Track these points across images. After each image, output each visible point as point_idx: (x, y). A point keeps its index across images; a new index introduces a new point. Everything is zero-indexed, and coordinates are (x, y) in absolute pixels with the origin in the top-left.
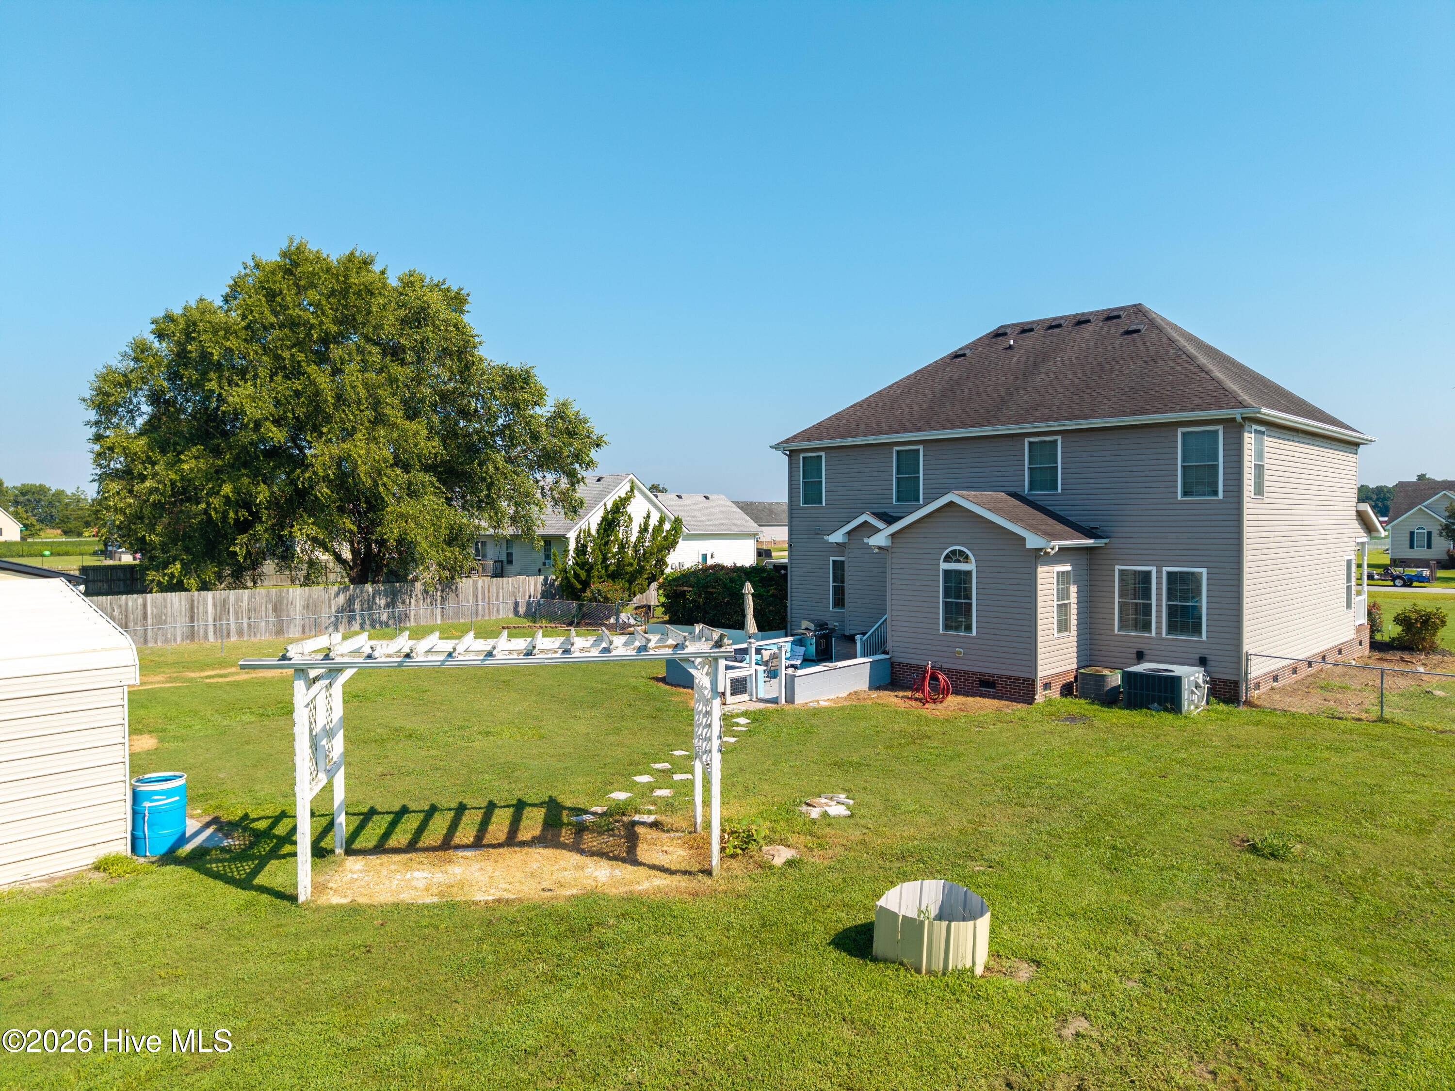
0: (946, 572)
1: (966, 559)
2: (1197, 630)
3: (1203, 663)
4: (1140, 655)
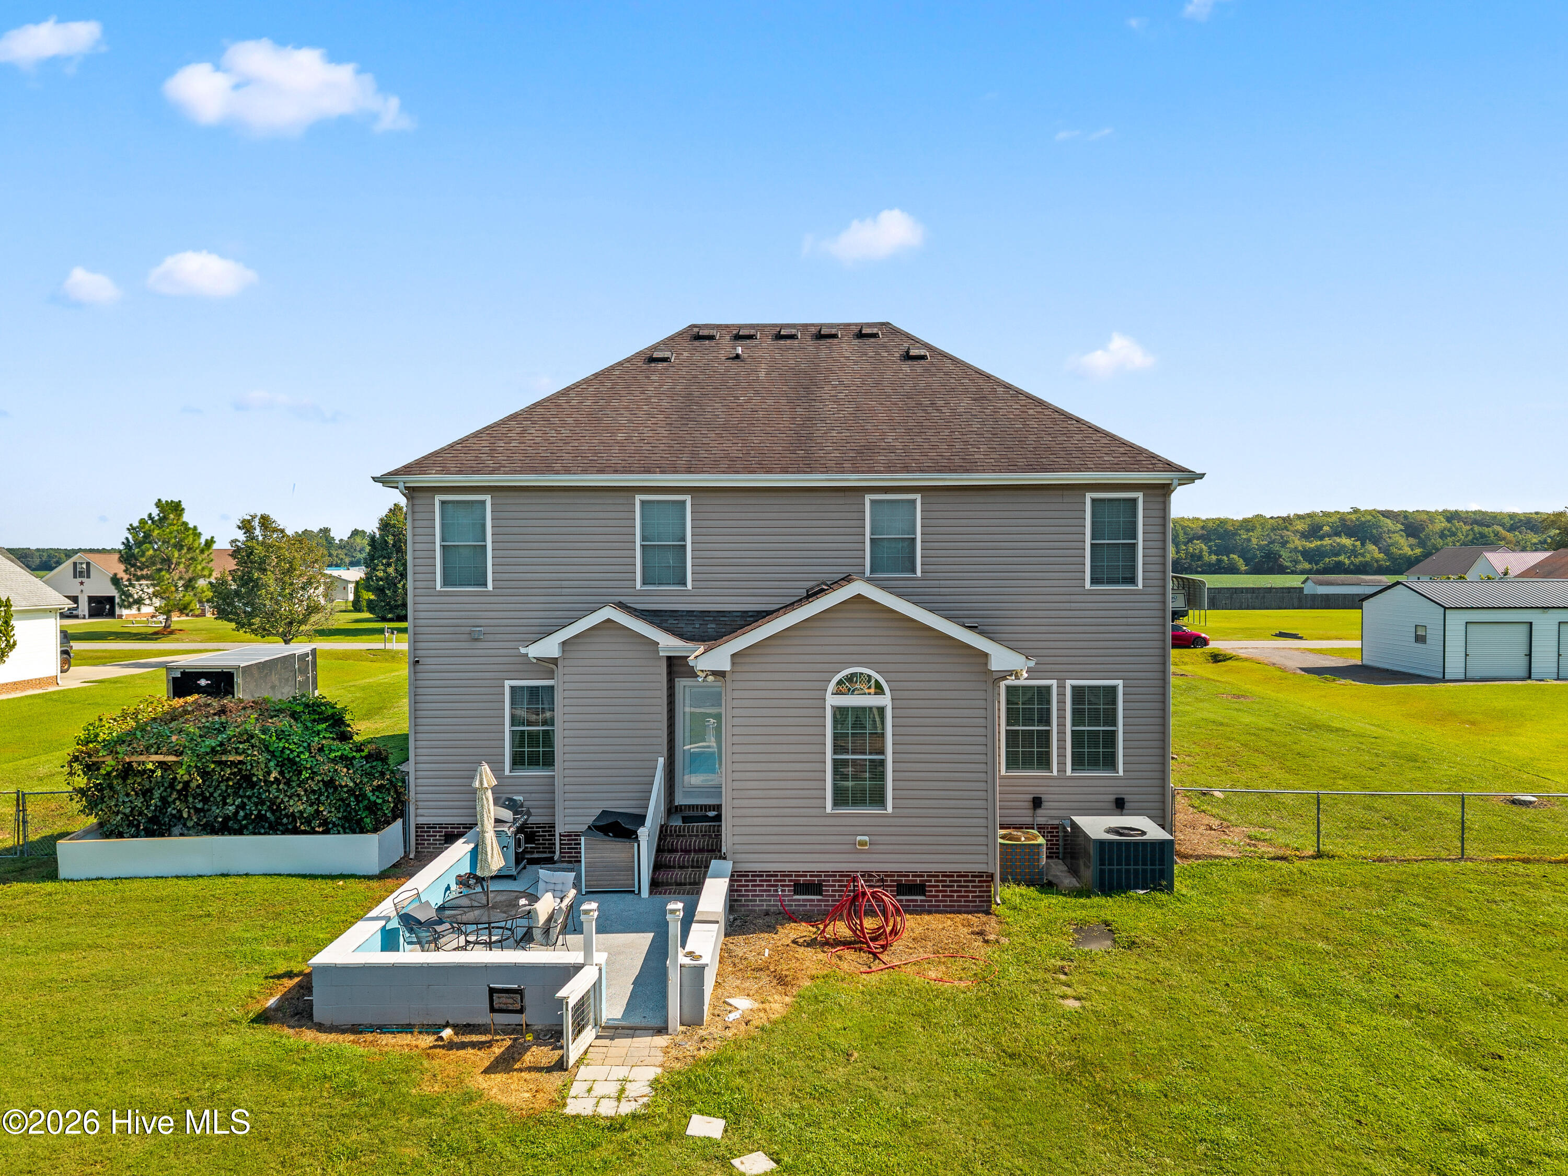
0: (837, 711)
2: (1110, 762)
3: (1120, 805)
4: (1037, 803)
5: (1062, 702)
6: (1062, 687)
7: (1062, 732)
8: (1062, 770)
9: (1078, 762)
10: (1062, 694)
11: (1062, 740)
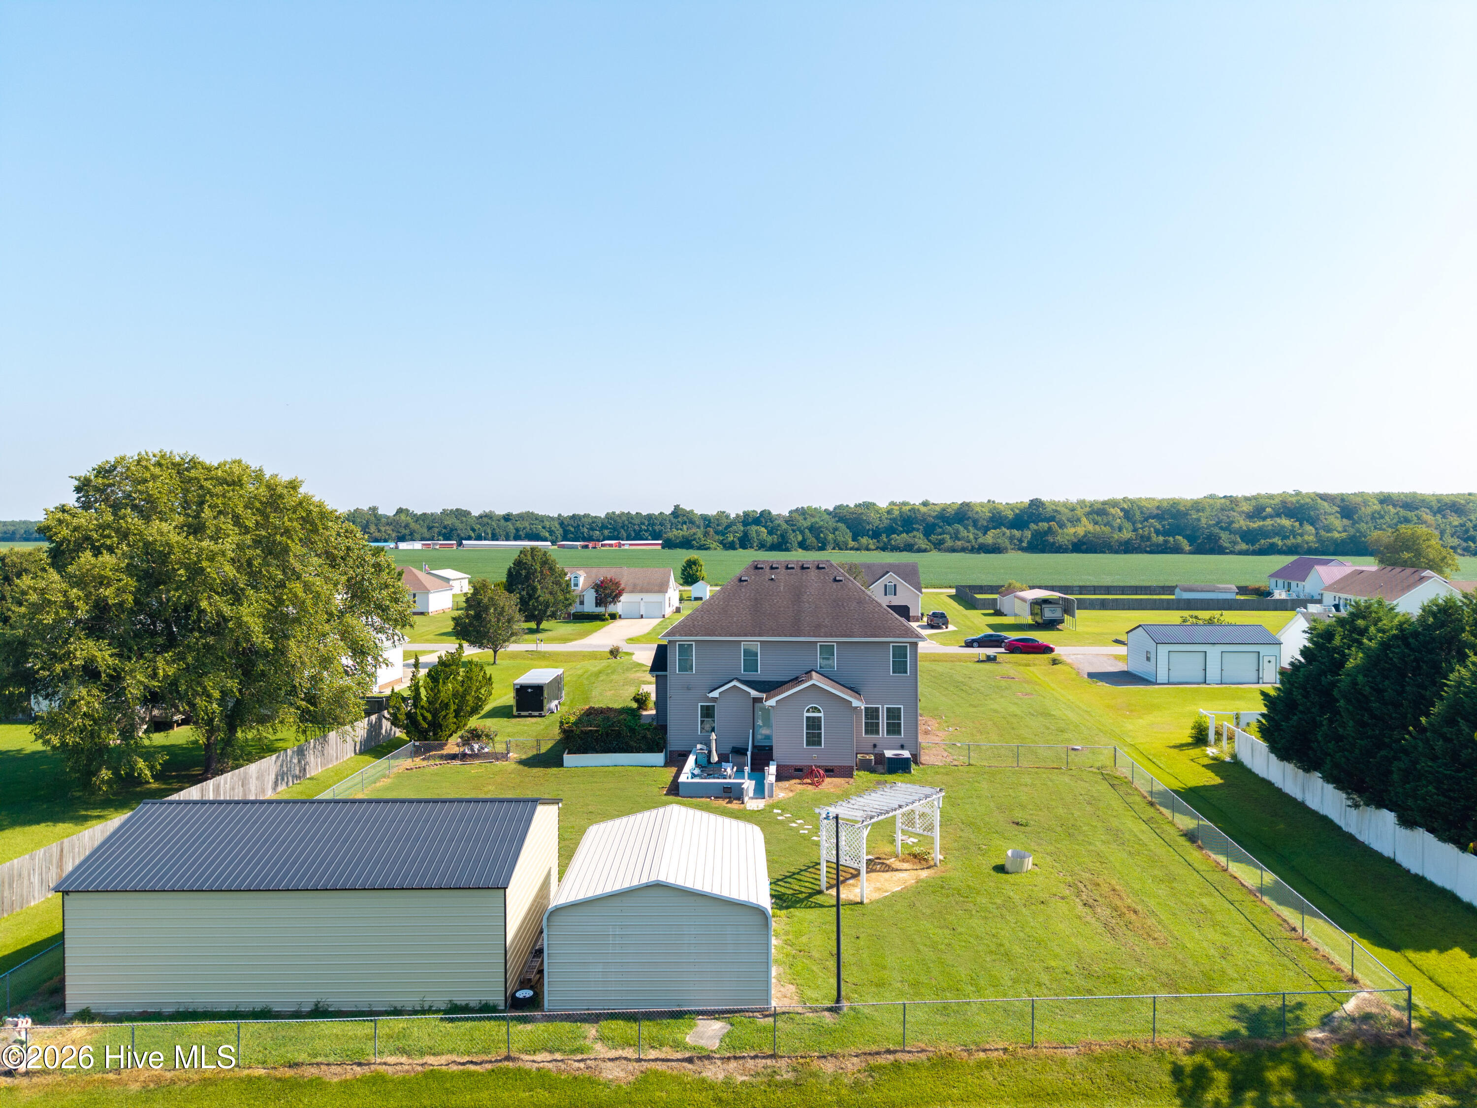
0: (807, 717)
1: (819, 711)
2: (899, 733)
3: (902, 747)
4: (875, 746)
5: (883, 712)
6: (883, 708)
7: (883, 723)
8: (883, 735)
9: (888, 732)
10: (883, 710)
11: (883, 725)
